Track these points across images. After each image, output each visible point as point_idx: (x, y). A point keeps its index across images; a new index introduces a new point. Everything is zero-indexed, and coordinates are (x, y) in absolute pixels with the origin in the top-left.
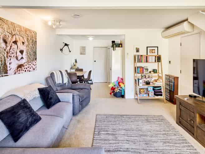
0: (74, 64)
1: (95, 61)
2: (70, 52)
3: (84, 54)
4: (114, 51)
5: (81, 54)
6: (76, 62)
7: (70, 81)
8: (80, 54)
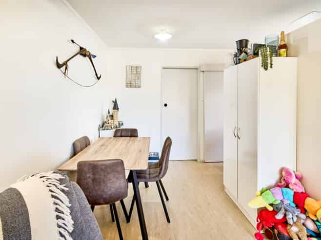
0: (109, 112)
1: (166, 105)
2: (99, 78)
3: (136, 87)
4: (266, 69)
5: (130, 85)
6: (116, 107)
7: (84, 196)
8: (127, 86)
